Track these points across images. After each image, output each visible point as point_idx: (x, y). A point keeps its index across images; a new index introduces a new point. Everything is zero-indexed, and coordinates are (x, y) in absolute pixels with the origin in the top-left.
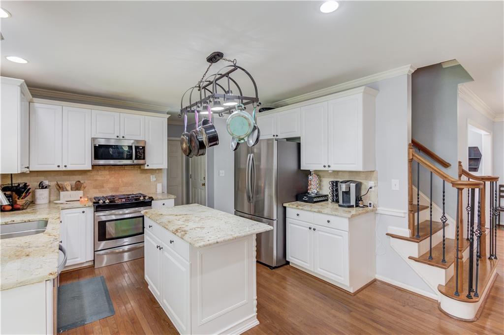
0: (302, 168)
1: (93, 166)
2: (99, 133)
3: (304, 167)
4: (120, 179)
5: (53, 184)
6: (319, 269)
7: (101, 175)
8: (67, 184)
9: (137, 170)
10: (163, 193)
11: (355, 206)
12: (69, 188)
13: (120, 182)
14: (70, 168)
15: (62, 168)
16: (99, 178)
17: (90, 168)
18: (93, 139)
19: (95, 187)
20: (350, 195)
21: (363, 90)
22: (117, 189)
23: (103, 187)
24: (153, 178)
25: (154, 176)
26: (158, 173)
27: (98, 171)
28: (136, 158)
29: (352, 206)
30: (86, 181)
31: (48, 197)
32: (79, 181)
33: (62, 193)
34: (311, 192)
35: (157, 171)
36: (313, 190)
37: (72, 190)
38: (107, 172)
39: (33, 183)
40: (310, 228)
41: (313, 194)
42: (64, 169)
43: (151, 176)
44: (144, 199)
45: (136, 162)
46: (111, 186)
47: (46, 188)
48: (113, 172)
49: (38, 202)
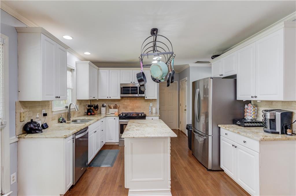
0: (237, 99)
1: (122, 97)
2: (124, 81)
3: (239, 98)
4: (135, 105)
5: (107, 105)
6: (239, 179)
7: (126, 102)
8: (112, 106)
9: (143, 100)
10: (156, 113)
11: (280, 133)
12: (112, 107)
13: (135, 106)
14: (112, 98)
15: (109, 98)
16: (125, 103)
17: (119, 98)
18: (121, 84)
19: (124, 108)
20: (275, 122)
21: (283, 26)
22: (133, 109)
23: (127, 108)
24: (151, 104)
25: (152, 103)
26: (154, 102)
27: (125, 100)
28: (140, 93)
29: (278, 133)
30: (120, 105)
31: (105, 111)
32: (116, 105)
33: (110, 110)
34: (247, 118)
35: (154, 101)
36: (249, 117)
37: (114, 108)
38: (129, 101)
39: (100, 104)
40: (233, 146)
41: (248, 120)
42: (110, 98)
43: (150, 103)
44: (141, 115)
45: (140, 95)
46: (130, 107)
47: (105, 107)
48: (131, 101)
49: (102, 113)
